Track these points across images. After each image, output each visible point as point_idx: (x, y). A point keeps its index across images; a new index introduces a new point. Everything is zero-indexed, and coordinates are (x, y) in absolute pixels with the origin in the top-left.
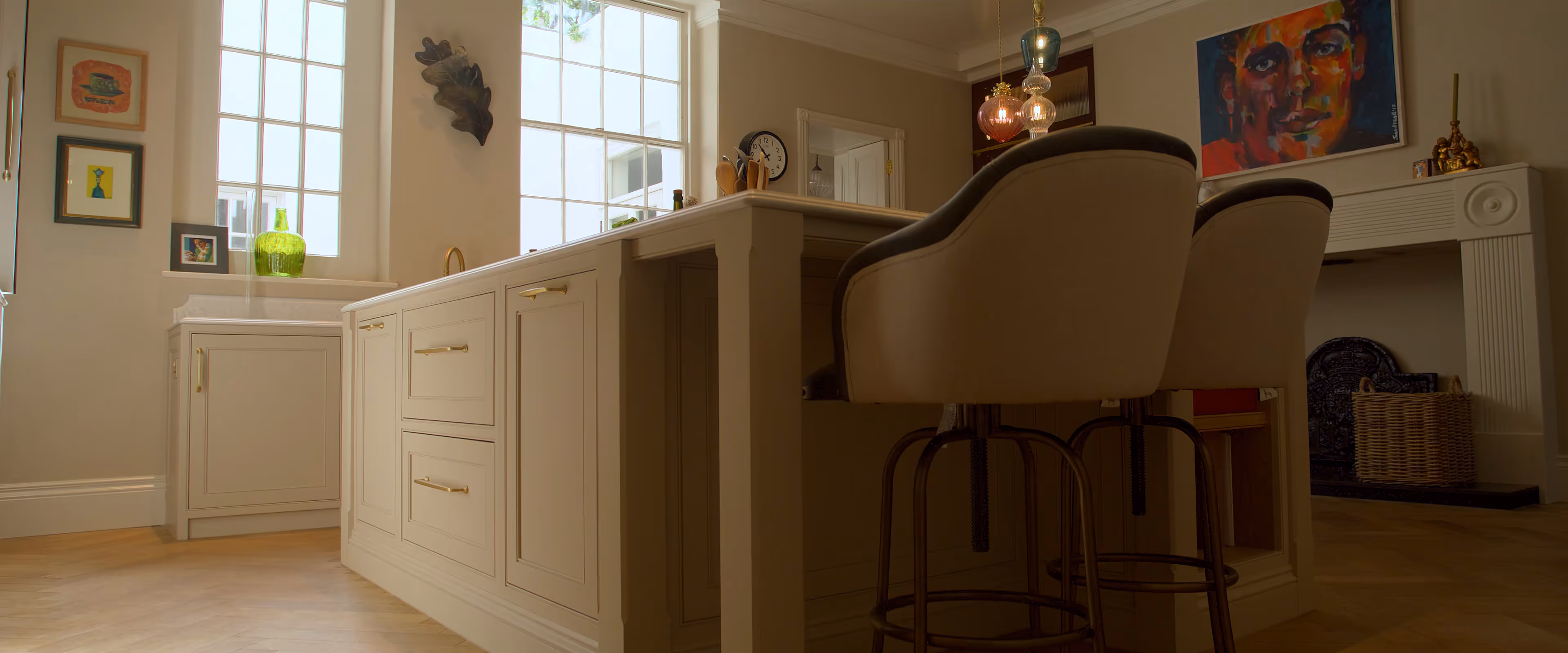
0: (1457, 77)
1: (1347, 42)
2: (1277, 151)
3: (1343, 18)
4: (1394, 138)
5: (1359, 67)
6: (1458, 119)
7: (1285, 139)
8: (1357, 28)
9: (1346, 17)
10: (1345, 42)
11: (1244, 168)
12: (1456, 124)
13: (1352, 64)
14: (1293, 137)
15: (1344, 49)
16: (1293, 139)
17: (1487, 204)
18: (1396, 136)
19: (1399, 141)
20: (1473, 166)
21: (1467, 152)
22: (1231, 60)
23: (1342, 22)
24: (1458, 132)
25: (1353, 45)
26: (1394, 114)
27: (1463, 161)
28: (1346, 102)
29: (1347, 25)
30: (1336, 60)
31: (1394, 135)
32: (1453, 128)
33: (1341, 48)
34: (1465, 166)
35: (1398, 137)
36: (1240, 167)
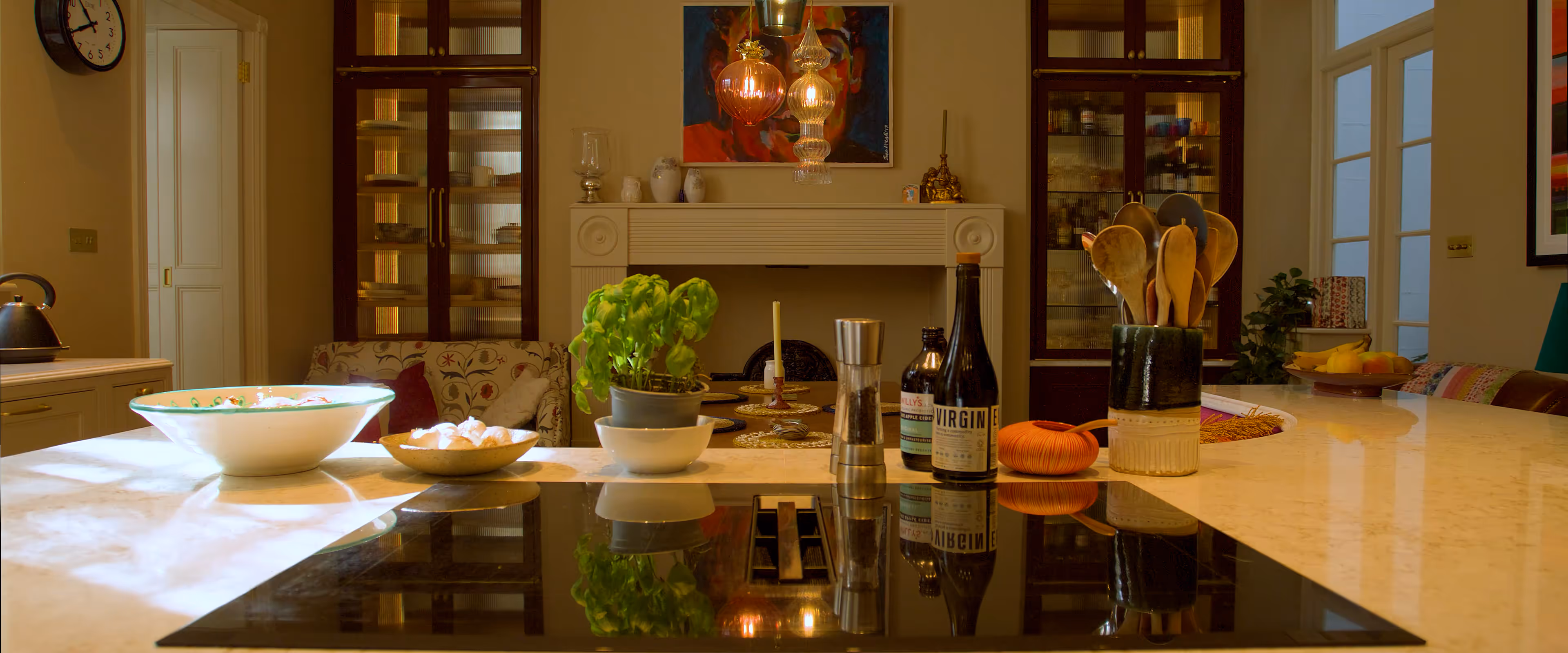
0: (946, 112)
1: (846, 52)
2: (769, 148)
3: (844, 27)
4: (885, 158)
5: (857, 80)
6: (946, 153)
7: (779, 138)
8: (857, 42)
9: (847, 26)
10: (845, 51)
11: (732, 160)
12: (944, 157)
13: (850, 76)
14: (788, 137)
15: (843, 58)
16: (787, 139)
17: (971, 237)
18: (887, 156)
19: (888, 162)
20: (959, 200)
21: (954, 186)
22: (723, 37)
23: (843, 30)
24: (946, 165)
25: (852, 57)
26: (886, 134)
27: (951, 193)
28: (843, 112)
29: (848, 35)
30: (835, 67)
31: (885, 155)
32: (942, 160)
33: (840, 56)
34: (952, 198)
35: (888, 158)
36: (728, 158)
